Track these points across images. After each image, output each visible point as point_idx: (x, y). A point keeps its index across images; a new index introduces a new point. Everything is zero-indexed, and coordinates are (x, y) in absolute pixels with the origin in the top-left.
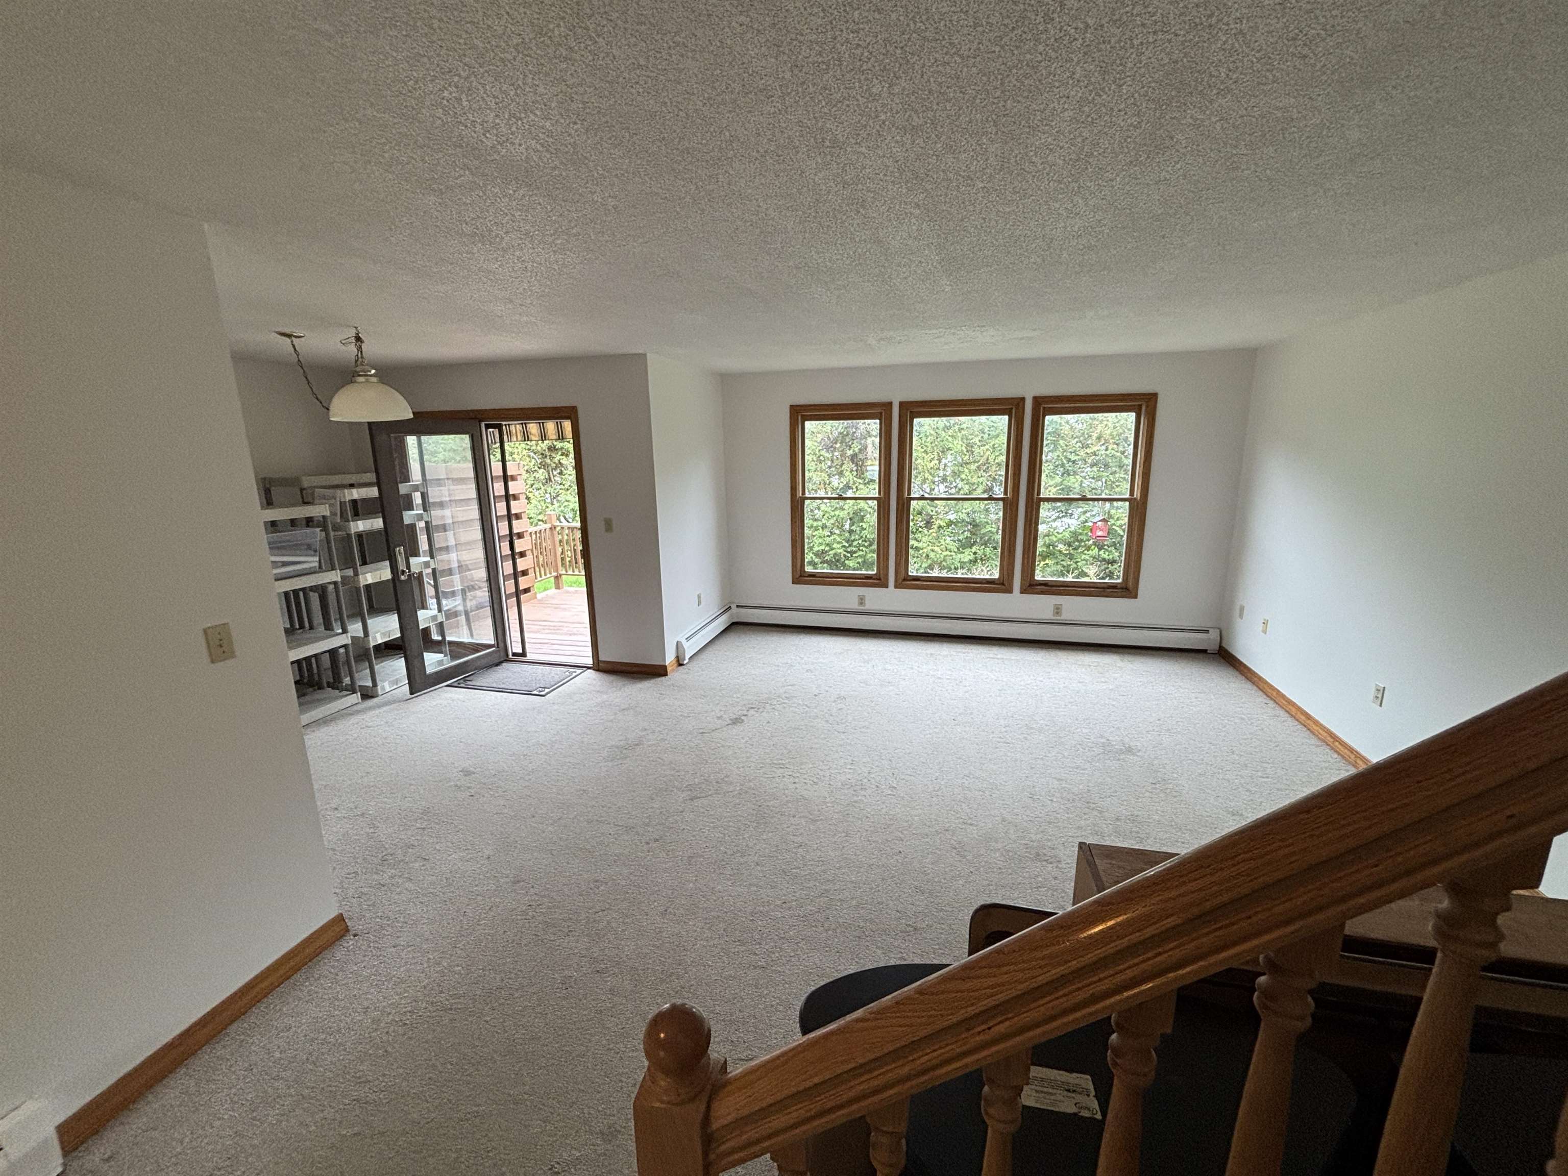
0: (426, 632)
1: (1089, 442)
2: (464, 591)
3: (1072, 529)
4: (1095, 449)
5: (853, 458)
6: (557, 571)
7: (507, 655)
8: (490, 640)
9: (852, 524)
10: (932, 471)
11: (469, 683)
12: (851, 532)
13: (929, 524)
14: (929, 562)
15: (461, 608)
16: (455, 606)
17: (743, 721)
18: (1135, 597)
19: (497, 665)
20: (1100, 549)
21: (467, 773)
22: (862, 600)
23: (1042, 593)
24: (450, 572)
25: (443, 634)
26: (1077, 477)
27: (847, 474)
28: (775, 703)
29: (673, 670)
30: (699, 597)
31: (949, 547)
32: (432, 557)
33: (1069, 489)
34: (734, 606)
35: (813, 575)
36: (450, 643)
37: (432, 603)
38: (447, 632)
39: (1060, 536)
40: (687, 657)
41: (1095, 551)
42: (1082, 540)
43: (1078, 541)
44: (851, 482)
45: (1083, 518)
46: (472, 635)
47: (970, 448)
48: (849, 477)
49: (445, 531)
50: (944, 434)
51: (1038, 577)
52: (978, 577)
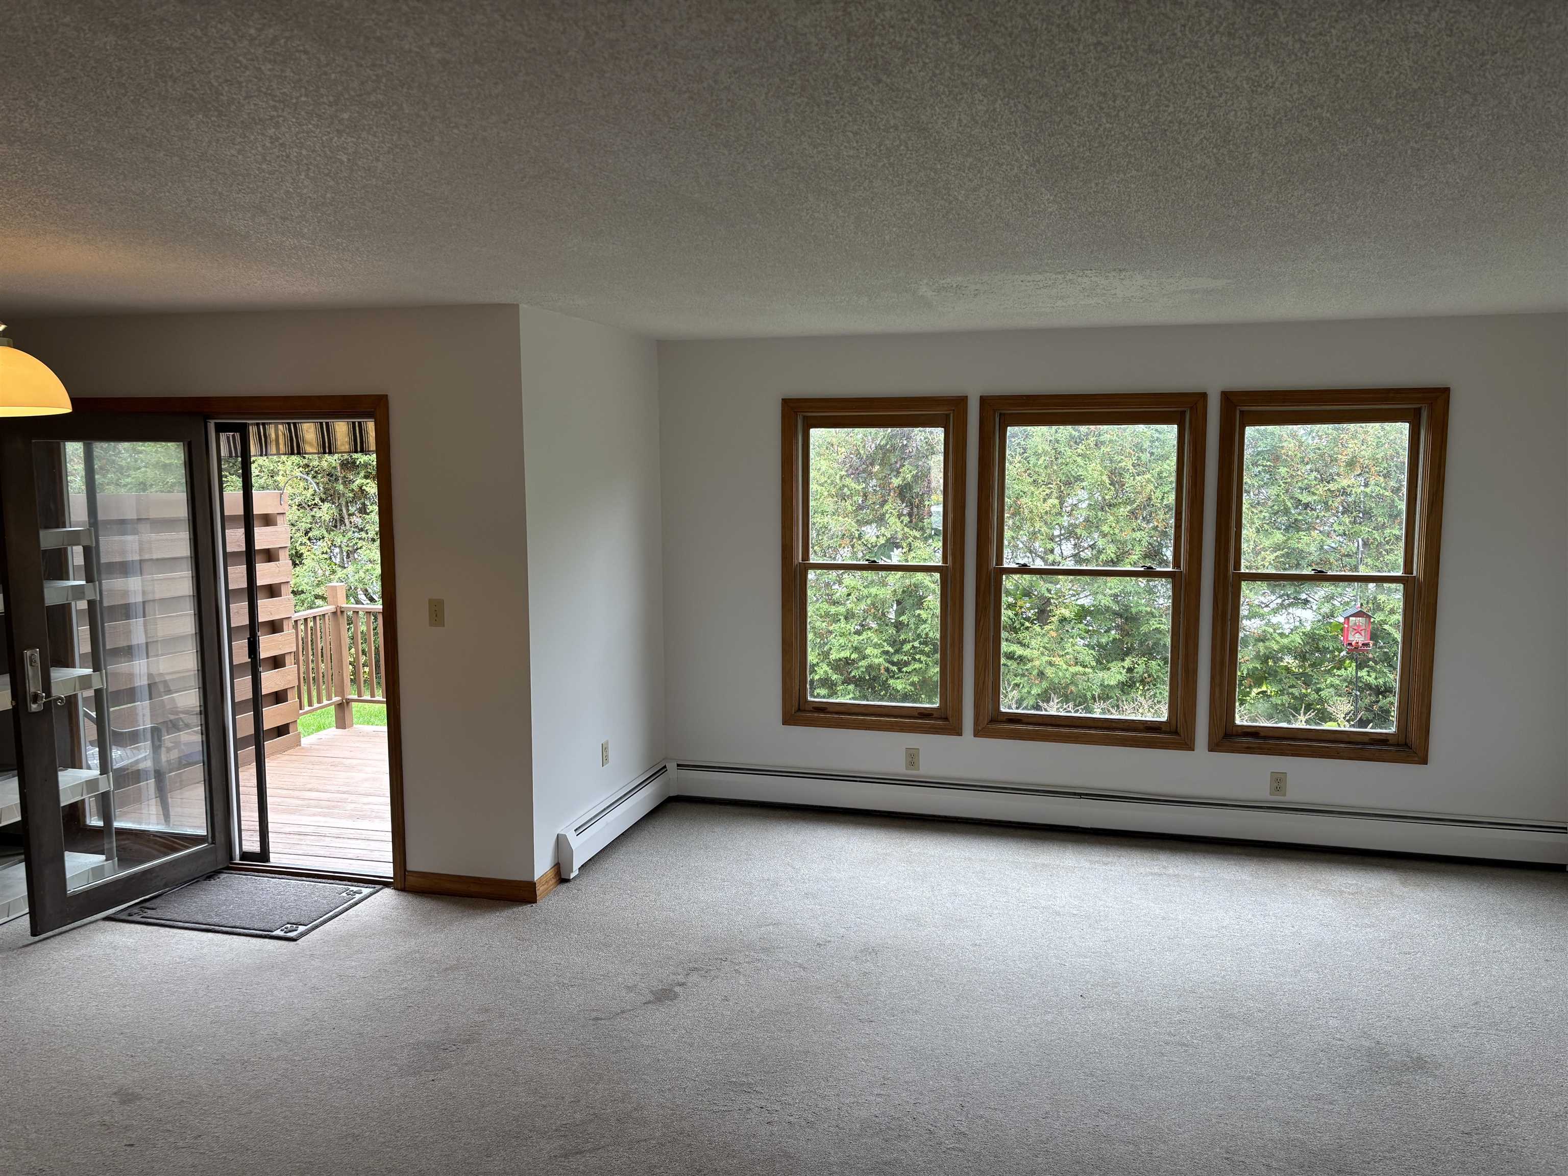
0: (75, 811)
1: (1334, 470)
2: (156, 732)
3: (1308, 628)
4: (1345, 483)
5: (903, 492)
6: (341, 691)
7: (231, 857)
8: (199, 827)
9: (900, 613)
10: (1048, 518)
11: (150, 913)
12: (899, 626)
13: (1043, 614)
14: (1045, 685)
15: (148, 764)
16: (137, 762)
17: (676, 996)
18: (1424, 760)
19: (211, 876)
20: (1359, 667)
21: (127, 1097)
22: (912, 758)
23: (1249, 750)
24: (130, 694)
25: (107, 817)
26: (1315, 533)
27: (892, 520)
28: (741, 959)
29: (547, 892)
30: (604, 748)
31: (1081, 657)
32: (97, 668)
33: (1297, 556)
34: (672, 766)
35: (821, 708)
36: (121, 832)
37: (92, 754)
38: (117, 811)
39: (1285, 641)
40: (577, 865)
41: (1350, 670)
42: (1325, 650)
43: (1318, 649)
44: (900, 536)
45: (1326, 609)
46: (167, 817)
47: (1116, 478)
48: (895, 526)
49: (128, 617)
50: (1069, 452)
51: (1242, 719)
52: (1132, 717)
